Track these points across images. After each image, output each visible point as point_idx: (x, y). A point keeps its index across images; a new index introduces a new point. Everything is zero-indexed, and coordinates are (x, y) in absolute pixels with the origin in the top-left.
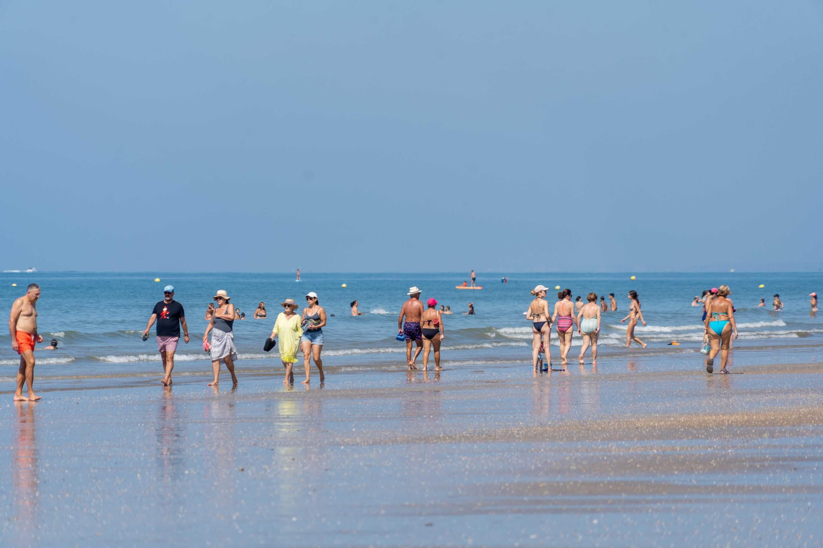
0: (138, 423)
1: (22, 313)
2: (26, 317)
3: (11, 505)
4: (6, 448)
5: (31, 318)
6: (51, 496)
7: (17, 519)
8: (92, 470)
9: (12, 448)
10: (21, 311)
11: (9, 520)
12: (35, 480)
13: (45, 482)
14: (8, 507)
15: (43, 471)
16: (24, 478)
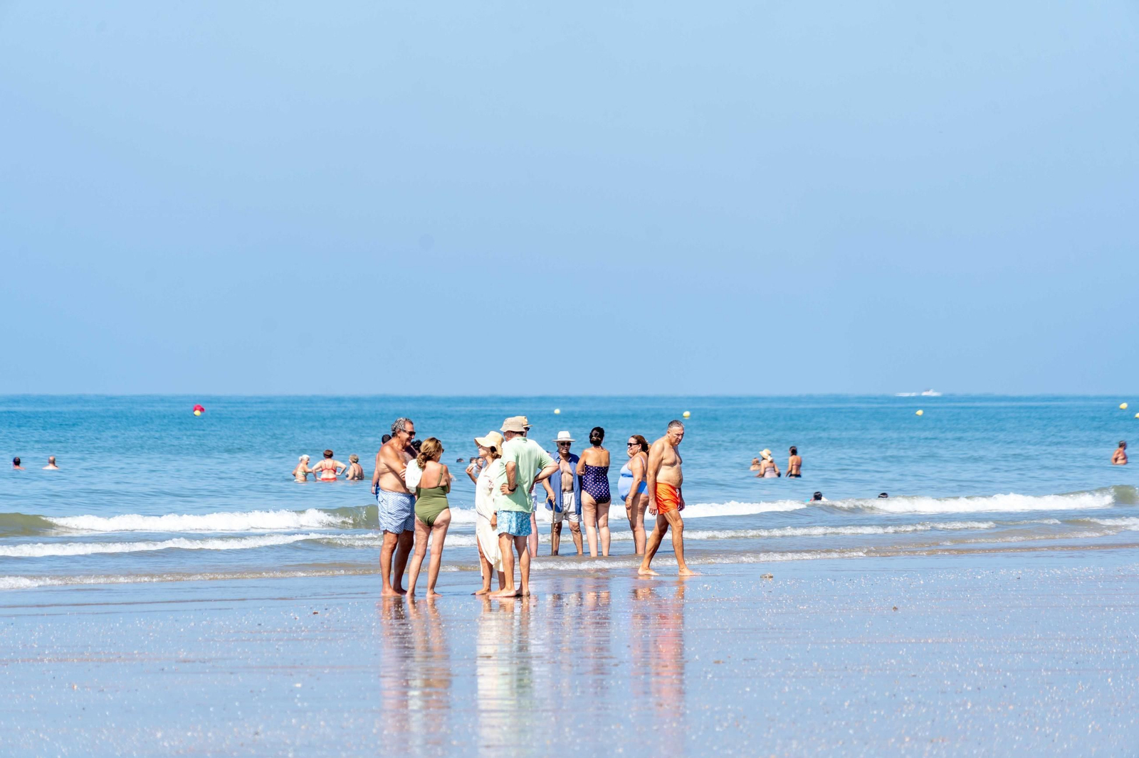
0: (1105, 607)
1: (664, 462)
2: (669, 467)
3: (933, 721)
4: (922, 641)
5: (675, 467)
6: (988, 708)
7: (943, 741)
8: (1044, 673)
9: (930, 641)
10: (662, 460)
11: (932, 741)
12: (965, 686)
13: (979, 689)
14: (929, 723)
15: (976, 673)
16: (949, 683)
